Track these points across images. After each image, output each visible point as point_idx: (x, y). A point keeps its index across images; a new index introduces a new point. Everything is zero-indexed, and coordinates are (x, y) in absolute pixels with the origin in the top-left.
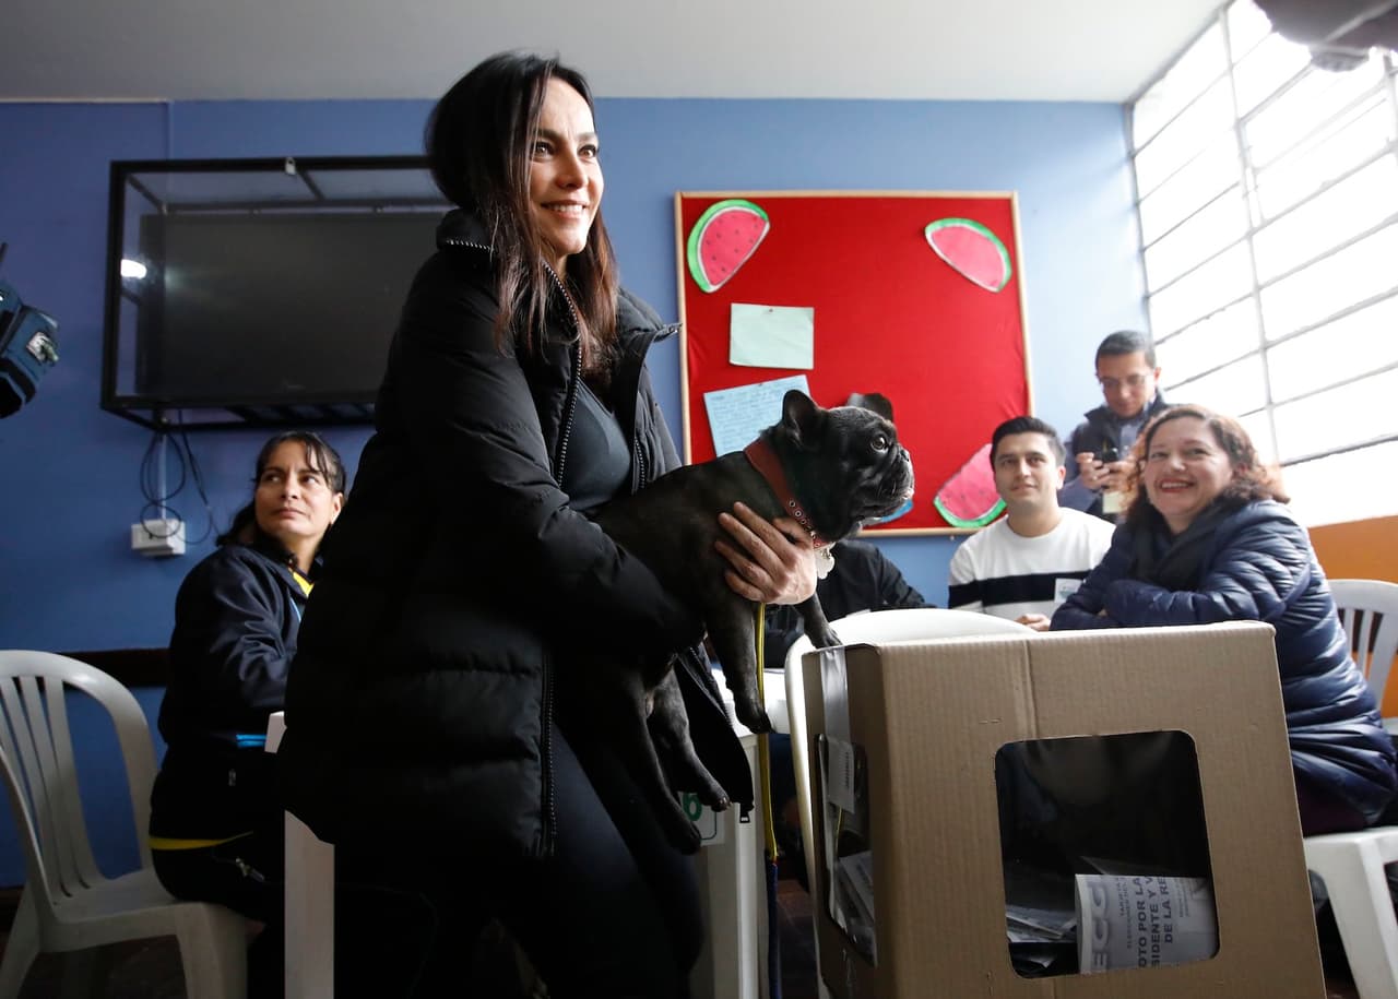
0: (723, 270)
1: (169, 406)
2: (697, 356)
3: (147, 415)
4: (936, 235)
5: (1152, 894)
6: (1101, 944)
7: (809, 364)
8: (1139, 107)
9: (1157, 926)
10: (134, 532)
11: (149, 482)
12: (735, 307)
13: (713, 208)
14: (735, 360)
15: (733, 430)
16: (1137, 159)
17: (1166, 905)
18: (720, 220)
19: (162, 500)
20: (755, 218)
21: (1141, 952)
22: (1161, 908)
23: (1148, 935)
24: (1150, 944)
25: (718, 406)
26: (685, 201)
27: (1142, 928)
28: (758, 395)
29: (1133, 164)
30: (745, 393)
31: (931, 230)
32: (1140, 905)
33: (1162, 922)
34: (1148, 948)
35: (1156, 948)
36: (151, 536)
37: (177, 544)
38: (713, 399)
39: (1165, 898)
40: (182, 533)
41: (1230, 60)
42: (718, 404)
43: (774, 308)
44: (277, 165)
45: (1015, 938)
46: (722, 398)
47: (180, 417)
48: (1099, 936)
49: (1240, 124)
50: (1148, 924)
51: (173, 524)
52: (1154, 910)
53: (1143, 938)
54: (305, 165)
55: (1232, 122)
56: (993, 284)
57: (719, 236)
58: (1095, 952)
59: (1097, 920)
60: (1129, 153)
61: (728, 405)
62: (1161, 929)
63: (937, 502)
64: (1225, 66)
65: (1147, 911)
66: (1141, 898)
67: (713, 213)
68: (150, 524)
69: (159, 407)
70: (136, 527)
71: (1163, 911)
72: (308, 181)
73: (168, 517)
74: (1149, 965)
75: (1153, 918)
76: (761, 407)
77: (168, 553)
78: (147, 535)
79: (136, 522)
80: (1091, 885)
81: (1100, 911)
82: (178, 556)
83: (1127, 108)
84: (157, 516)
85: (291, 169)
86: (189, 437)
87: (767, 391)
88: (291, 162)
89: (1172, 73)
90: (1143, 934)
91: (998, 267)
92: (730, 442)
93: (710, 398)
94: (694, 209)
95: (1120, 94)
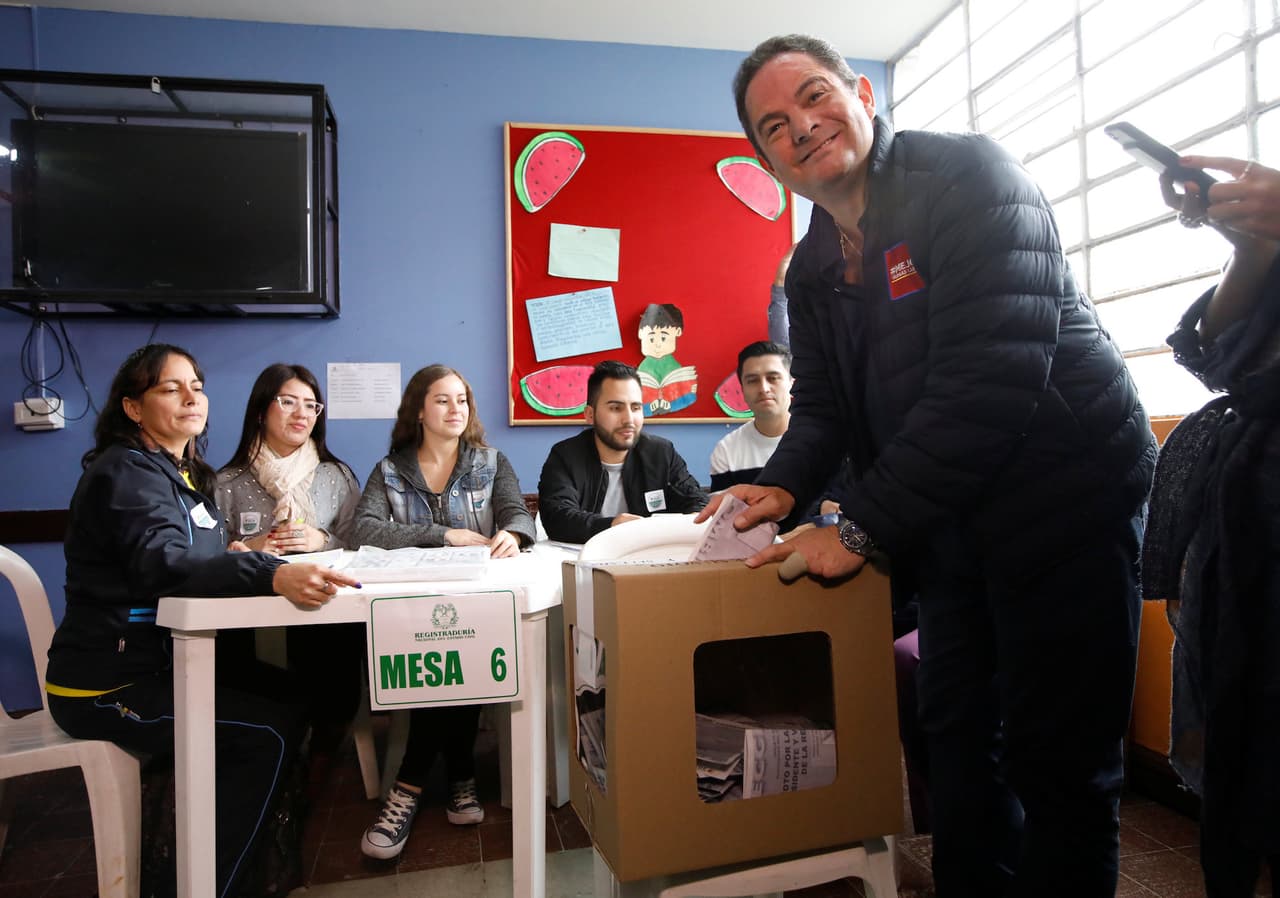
0: (545, 193)
1: (45, 299)
2: (520, 265)
3: (25, 306)
4: (726, 170)
5: (796, 742)
6: (759, 777)
7: (615, 278)
8: (898, 66)
9: (797, 763)
10: (16, 410)
11: (30, 367)
12: (554, 226)
13: (537, 139)
14: (553, 271)
15: (550, 332)
16: (894, 111)
17: (804, 749)
18: (543, 149)
19: (42, 381)
20: (573, 149)
21: (785, 781)
22: (801, 751)
23: (791, 770)
24: (792, 774)
25: (538, 311)
26: (512, 130)
27: (787, 765)
28: (572, 303)
29: (892, 115)
30: (560, 301)
31: (721, 166)
32: (787, 750)
33: (800, 761)
34: (790, 778)
35: (795, 779)
36: (33, 413)
37: (58, 420)
38: (533, 305)
39: (804, 744)
40: (61, 411)
41: (969, 39)
42: (538, 309)
43: (586, 228)
44: (144, 82)
45: (703, 774)
46: (541, 304)
47: (57, 308)
48: (758, 770)
49: (972, 94)
50: (791, 762)
51: (54, 402)
52: (796, 752)
53: (787, 772)
54: (170, 84)
55: (965, 92)
56: (770, 214)
57: (541, 163)
58: (755, 782)
59: (757, 761)
60: (889, 106)
61: (546, 311)
62: (800, 765)
63: (717, 397)
64: (964, 43)
65: (792, 754)
66: (787, 745)
67: (537, 142)
68: (31, 402)
69: (35, 299)
70: (19, 406)
71: (802, 753)
72: (173, 97)
73: (48, 395)
74: (790, 790)
75: (795, 758)
76: (573, 312)
77: (49, 427)
78: (29, 413)
79: (18, 401)
80: (756, 737)
81: (760, 755)
82: (59, 429)
83: (888, 67)
84: (37, 394)
85: (156, 87)
86: (65, 325)
87: (579, 300)
88: (156, 81)
89: (924, 43)
90: (788, 769)
91: (775, 200)
92: (546, 342)
93: (531, 304)
94: (521, 138)
95: (884, 53)
